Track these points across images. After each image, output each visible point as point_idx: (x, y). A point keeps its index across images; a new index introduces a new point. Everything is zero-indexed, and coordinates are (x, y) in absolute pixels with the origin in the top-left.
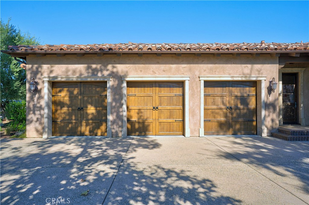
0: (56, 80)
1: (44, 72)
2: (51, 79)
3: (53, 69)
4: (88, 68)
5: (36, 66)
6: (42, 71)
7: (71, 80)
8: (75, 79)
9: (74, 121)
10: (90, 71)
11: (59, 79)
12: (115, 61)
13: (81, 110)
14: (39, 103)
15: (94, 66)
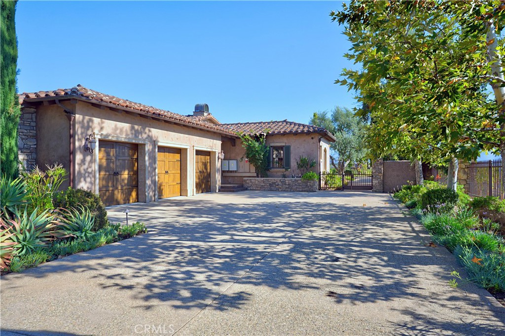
0: (107, 139)
1: (95, 128)
2: (103, 136)
3: (103, 125)
4: (133, 128)
5: (87, 118)
6: (93, 126)
7: (120, 140)
8: (123, 140)
9: (111, 189)
10: (133, 132)
11: (110, 138)
12: (150, 124)
13: (116, 174)
14: (90, 167)
15: (136, 127)
